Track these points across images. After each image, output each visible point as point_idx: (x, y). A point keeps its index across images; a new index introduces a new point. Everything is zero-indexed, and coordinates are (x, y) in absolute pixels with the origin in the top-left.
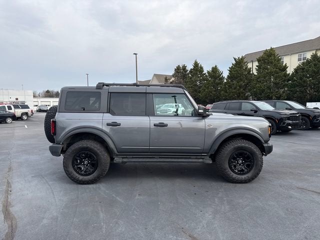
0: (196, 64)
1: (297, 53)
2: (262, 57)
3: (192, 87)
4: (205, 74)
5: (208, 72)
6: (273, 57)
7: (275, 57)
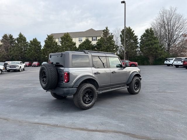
0: (21, 36)
1: (78, 37)
2: (63, 37)
3: (19, 50)
4: (27, 42)
5: (31, 41)
6: (69, 38)
7: (70, 38)
